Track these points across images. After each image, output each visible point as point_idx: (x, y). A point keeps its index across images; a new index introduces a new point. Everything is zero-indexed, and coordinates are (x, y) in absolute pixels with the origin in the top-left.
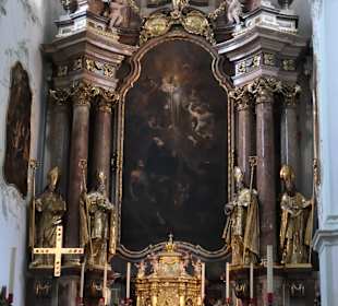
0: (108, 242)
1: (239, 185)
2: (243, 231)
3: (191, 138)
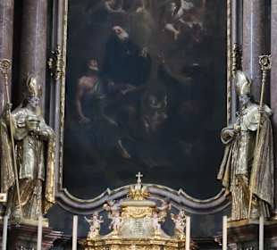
0: (44, 184)
1: (244, 100)
2: (249, 169)
3: (170, 27)
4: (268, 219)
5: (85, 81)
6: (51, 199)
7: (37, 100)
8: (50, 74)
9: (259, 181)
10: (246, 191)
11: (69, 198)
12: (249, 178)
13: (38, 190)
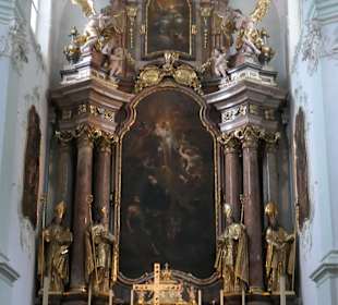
0: (111, 270)
1: (229, 220)
2: (234, 261)
3: (182, 177)
4: (246, 292)
5: (132, 208)
6: (115, 279)
7: (106, 219)
8: (112, 204)
9: (241, 268)
10: (232, 275)
11: (123, 279)
12: (234, 265)
13: (107, 274)
